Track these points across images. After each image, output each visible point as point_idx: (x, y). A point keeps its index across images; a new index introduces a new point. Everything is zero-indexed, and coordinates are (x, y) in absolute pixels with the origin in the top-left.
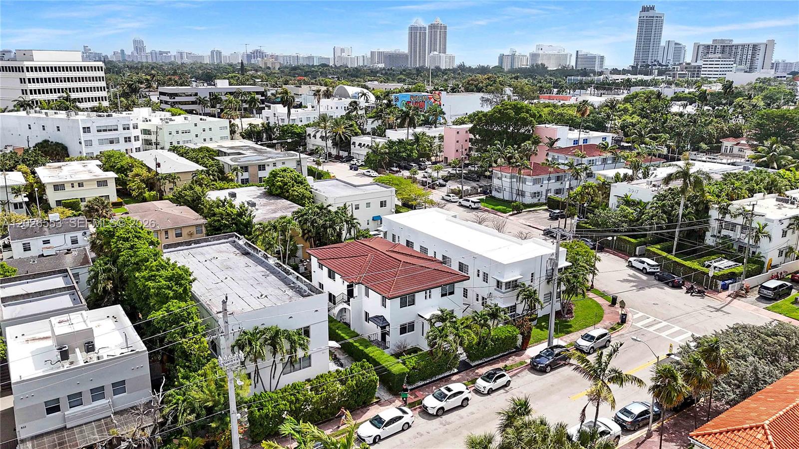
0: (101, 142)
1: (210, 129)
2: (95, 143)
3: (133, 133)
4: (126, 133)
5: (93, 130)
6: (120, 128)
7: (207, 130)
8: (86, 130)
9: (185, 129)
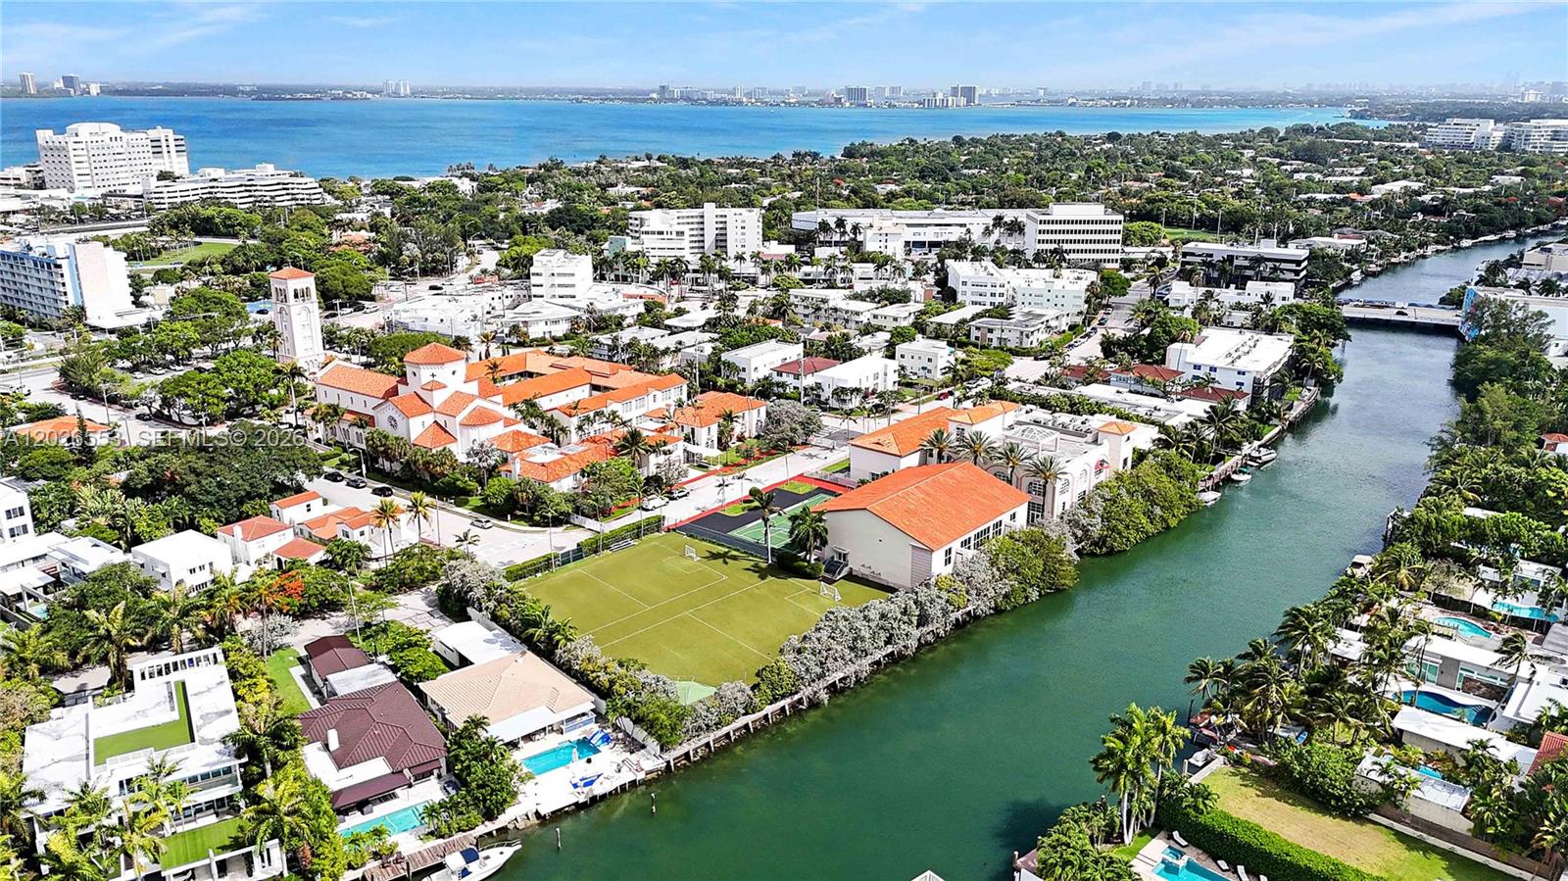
0: (973, 294)
1: (1064, 297)
2: (969, 293)
3: (998, 290)
4: (993, 290)
5: (969, 284)
6: (989, 285)
8: (964, 283)
9: (1038, 293)
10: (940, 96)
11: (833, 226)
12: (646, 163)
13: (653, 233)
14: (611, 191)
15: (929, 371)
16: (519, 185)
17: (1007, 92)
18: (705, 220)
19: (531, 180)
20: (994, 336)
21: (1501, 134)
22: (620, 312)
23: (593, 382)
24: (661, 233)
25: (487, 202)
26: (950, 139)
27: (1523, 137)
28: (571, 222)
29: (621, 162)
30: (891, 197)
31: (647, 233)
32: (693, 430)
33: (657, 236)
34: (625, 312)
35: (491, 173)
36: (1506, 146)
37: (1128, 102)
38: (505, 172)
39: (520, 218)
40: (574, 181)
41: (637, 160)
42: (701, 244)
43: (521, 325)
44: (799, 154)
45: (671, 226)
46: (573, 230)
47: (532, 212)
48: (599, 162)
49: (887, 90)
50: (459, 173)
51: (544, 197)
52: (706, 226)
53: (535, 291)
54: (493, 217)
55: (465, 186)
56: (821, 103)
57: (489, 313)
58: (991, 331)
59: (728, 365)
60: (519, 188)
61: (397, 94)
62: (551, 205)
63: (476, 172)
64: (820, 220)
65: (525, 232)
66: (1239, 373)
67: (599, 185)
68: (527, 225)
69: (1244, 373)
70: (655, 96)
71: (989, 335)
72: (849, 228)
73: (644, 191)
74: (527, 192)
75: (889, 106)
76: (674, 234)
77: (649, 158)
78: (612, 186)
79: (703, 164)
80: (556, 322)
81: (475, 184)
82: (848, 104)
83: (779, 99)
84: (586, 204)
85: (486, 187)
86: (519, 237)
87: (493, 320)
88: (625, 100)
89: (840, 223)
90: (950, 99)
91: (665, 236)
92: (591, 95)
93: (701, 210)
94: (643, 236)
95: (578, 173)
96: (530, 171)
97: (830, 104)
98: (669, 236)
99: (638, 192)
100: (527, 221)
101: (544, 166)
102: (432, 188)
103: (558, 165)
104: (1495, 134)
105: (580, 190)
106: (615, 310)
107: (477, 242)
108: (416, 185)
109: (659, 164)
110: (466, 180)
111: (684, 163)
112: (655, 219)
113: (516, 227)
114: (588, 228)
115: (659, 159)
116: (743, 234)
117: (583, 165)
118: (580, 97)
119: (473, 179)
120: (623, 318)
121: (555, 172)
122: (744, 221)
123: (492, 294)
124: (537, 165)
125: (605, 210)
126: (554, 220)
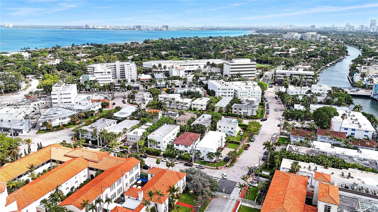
0: (222, 92)
1: (254, 93)
2: (220, 92)
3: (231, 91)
4: (229, 91)
5: (221, 89)
6: (228, 89)
7: (253, 93)
8: (219, 89)
9: (245, 92)
10: (160, 28)
11: (158, 66)
12: (87, 46)
13: (99, 73)
14: (78, 55)
15: (232, 133)
16: (46, 54)
17: (174, 27)
18: (116, 67)
19: (50, 52)
20: (242, 111)
21: (300, 36)
22: (92, 109)
23: (90, 166)
24: (102, 73)
25: (34, 61)
26: (170, 39)
27: (305, 37)
28: (66, 68)
29: (79, 46)
30: (167, 55)
31: (96, 73)
32: (156, 205)
33: (100, 74)
34: (94, 109)
35: (36, 50)
36: (301, 39)
37: (204, 29)
38: (41, 50)
39: (46, 67)
40: (65, 52)
41: (84, 45)
42: (115, 75)
43: (48, 121)
44: (133, 43)
45: (105, 70)
46: (67, 71)
47: (51, 64)
48: (72, 46)
49: (145, 26)
50: (25, 50)
51: (55, 58)
52: (117, 69)
53: (53, 101)
54: (36, 67)
55: (26, 55)
56: (129, 29)
57: (33, 111)
58: (240, 110)
59: (151, 141)
60: (46, 55)
61: (8, 27)
62: (58, 61)
63: (31, 50)
64: (153, 65)
65: (48, 73)
66: (366, 131)
67: (73, 53)
68: (49, 70)
69: (368, 132)
70: (84, 27)
71: (240, 111)
72: (163, 67)
73: (88, 55)
74: (49, 57)
75: (148, 30)
76: (107, 73)
77: (88, 44)
78: (78, 54)
79: (105, 46)
80: (64, 118)
81: (30, 54)
82: (137, 30)
83: (118, 28)
84: (70, 61)
85: (34, 55)
86: (46, 75)
87: (35, 116)
88: (76, 28)
89: (160, 66)
90: (163, 28)
91: (103, 74)
92: (66, 27)
93: (115, 63)
94: (95, 74)
95: (66, 50)
96: (49, 49)
97: (132, 29)
98: (105, 74)
99: (87, 55)
100: (49, 68)
101: (54, 48)
102: (14, 56)
103: (59, 47)
104: (299, 36)
105: (67, 56)
106: (90, 109)
107: (30, 76)
108: (8, 55)
109: (91, 46)
110: (27, 53)
111: (100, 46)
112: (99, 67)
113: (44, 71)
114: (72, 70)
115: (91, 45)
116: (131, 71)
117: (67, 47)
118: (63, 28)
119: (29, 52)
120: (93, 111)
121: (58, 49)
122: (131, 67)
123: (35, 103)
124: (52, 47)
125: (77, 62)
126: (59, 67)
